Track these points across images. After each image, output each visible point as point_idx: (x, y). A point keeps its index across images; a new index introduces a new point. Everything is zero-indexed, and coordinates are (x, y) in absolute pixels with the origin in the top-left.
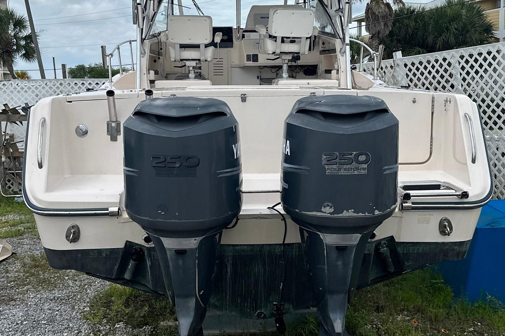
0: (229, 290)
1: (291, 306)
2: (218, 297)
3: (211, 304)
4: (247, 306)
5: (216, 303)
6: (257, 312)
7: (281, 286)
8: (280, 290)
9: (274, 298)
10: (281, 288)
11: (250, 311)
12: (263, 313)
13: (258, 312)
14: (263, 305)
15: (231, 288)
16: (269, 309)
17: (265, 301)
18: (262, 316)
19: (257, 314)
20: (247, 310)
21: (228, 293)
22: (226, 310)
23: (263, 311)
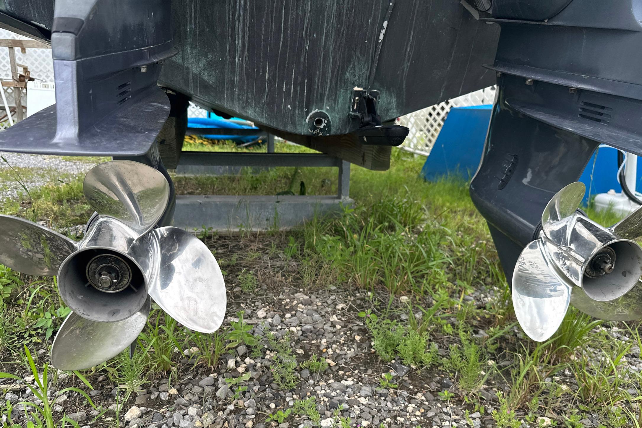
0: (241, 36)
1: (394, 100)
2: (210, 56)
3: (191, 76)
4: (288, 90)
5: (205, 76)
6: (311, 114)
7: (383, 31)
8: (377, 43)
9: (357, 75)
10: (381, 37)
11: (294, 108)
12: (326, 117)
13: (313, 112)
14: (327, 93)
15: (247, 29)
16: (339, 106)
17: (334, 82)
18: (322, 127)
19: (311, 118)
20: (286, 106)
21: (239, 43)
22: (233, 101)
23: (324, 112)
